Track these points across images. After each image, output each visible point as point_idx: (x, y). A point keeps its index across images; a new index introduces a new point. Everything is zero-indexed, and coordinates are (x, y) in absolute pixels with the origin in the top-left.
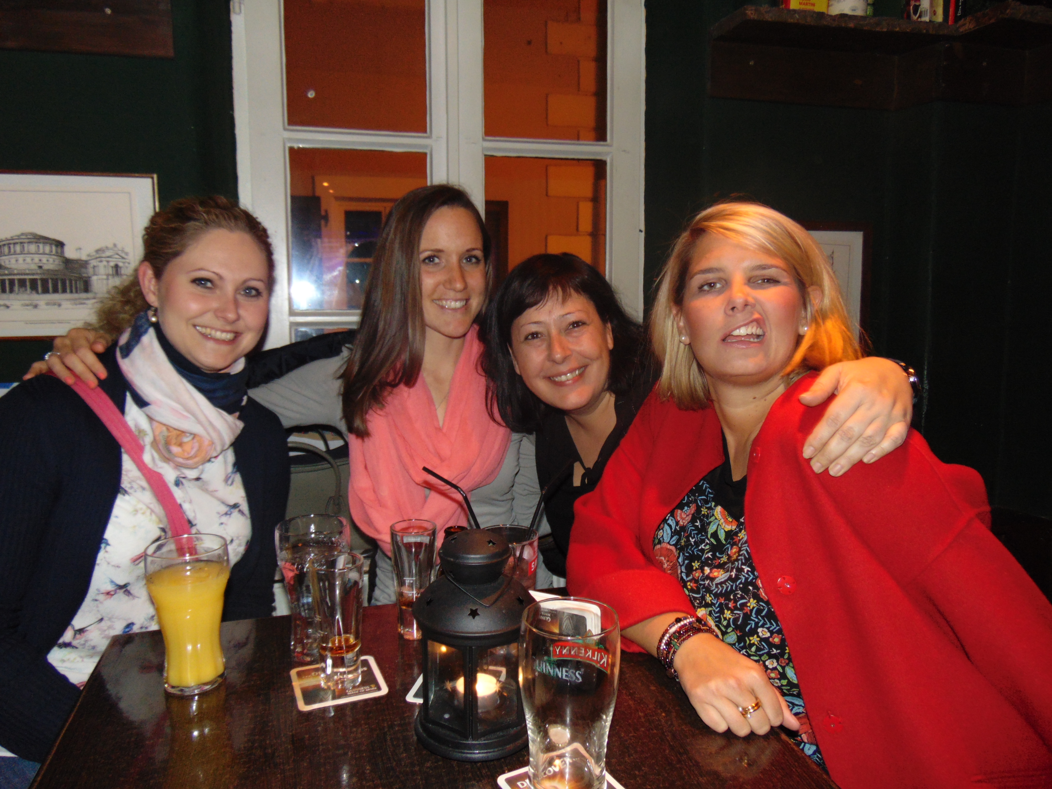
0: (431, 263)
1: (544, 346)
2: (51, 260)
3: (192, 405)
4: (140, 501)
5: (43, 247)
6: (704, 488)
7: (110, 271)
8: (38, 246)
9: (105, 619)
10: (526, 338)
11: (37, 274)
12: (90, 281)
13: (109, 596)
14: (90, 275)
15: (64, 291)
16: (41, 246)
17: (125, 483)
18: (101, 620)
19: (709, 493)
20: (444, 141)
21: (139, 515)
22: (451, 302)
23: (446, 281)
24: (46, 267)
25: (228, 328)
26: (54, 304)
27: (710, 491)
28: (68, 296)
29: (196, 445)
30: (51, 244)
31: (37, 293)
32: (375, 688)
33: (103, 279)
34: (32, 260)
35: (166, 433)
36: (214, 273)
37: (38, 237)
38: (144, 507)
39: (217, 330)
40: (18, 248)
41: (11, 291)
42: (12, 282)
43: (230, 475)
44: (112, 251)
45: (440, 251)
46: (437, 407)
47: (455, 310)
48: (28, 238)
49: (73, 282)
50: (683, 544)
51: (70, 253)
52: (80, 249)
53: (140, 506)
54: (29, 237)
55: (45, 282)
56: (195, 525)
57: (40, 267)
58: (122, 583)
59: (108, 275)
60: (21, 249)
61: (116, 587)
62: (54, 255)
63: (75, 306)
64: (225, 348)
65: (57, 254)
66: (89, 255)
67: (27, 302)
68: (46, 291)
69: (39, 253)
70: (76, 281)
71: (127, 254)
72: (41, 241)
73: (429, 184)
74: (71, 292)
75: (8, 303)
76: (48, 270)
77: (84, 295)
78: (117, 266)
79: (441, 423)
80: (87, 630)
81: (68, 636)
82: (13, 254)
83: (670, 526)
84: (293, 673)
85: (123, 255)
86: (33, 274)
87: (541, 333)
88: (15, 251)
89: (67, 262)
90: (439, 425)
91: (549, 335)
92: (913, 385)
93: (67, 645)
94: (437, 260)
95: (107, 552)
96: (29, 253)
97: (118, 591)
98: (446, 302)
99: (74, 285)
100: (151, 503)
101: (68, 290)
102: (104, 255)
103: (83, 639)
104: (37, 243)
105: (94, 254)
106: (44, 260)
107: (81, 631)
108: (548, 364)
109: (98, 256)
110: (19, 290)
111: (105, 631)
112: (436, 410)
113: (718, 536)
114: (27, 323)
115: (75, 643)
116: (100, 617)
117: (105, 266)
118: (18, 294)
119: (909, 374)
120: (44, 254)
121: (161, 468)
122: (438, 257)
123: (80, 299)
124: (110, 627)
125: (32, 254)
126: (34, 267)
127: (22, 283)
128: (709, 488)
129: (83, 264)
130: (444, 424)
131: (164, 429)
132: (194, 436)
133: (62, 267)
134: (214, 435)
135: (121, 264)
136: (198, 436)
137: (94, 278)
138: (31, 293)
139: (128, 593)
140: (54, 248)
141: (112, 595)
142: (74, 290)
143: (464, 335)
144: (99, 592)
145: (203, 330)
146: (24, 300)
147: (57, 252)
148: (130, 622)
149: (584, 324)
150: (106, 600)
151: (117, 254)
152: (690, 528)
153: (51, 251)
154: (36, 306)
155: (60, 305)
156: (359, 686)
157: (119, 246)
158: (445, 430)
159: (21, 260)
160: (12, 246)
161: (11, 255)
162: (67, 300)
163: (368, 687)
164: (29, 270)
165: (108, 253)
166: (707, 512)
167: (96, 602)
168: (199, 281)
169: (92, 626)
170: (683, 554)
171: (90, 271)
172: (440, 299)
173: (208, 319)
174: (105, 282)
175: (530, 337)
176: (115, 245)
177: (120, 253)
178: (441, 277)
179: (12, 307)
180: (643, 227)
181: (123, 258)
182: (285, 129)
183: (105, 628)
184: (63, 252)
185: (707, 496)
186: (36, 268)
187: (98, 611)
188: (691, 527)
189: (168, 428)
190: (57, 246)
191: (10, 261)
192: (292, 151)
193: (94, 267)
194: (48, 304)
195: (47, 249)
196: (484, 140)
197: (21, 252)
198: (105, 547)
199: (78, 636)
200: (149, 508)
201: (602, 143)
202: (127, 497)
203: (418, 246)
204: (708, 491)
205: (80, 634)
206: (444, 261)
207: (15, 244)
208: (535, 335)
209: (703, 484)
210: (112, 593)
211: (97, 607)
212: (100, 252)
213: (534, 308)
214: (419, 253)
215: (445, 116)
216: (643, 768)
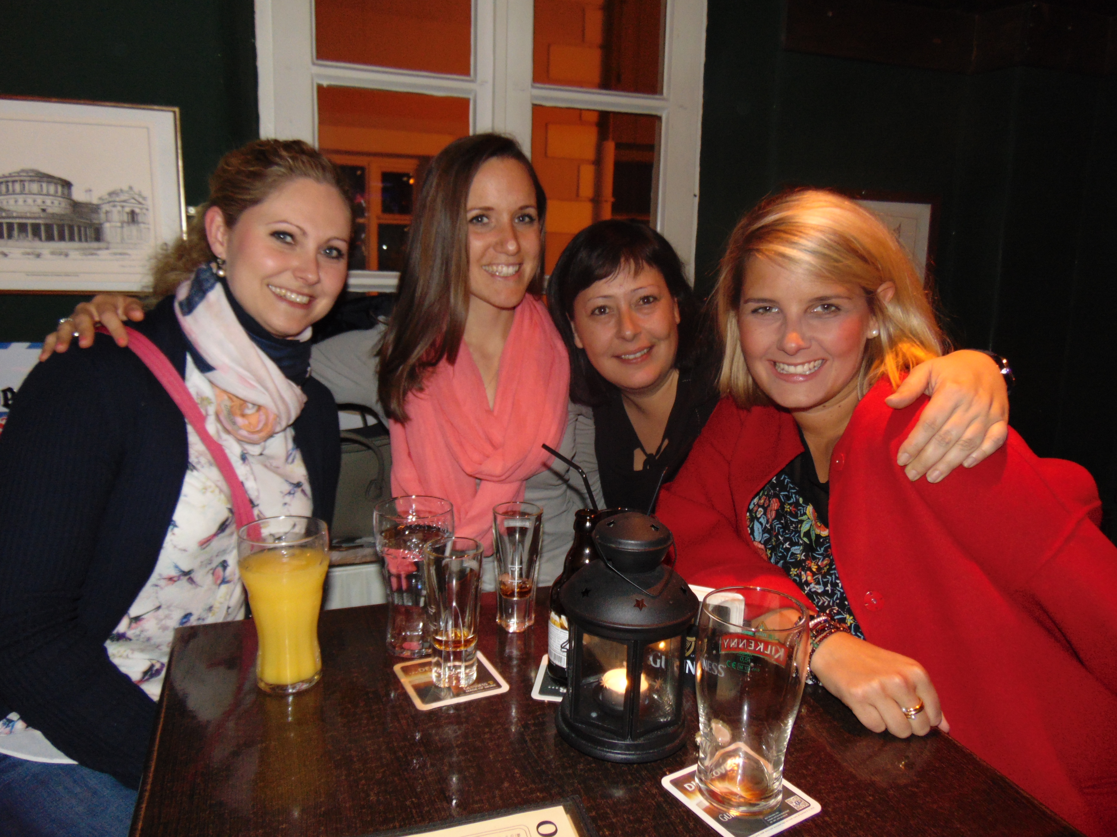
0: (480, 224)
1: (613, 322)
2: (56, 203)
3: (262, 373)
4: (208, 478)
5: (47, 187)
6: (785, 484)
7: (125, 218)
8: (41, 186)
9: (163, 606)
10: (593, 313)
11: (39, 218)
12: (102, 227)
13: (172, 582)
14: (102, 222)
15: (72, 239)
16: (44, 185)
17: (193, 458)
18: (159, 608)
19: (791, 488)
20: (489, 87)
21: (209, 494)
22: (502, 267)
23: (497, 244)
24: (50, 210)
25: (306, 291)
26: (60, 254)
27: (792, 486)
28: (76, 244)
29: (263, 418)
30: (56, 184)
31: (41, 239)
32: (494, 685)
33: (116, 227)
34: (34, 201)
35: (228, 403)
36: (298, 227)
37: (40, 175)
38: (213, 485)
39: (292, 291)
40: (18, 187)
41: (10, 236)
42: (10, 226)
43: (290, 452)
44: (126, 195)
45: (489, 209)
46: (486, 386)
47: (506, 278)
48: (30, 176)
49: (82, 229)
50: (774, 543)
51: (78, 195)
52: (90, 191)
53: (209, 483)
54: (31, 174)
55: (49, 228)
56: (258, 505)
57: (44, 210)
58: (186, 568)
59: (123, 222)
60: (21, 189)
61: (181, 573)
62: (59, 197)
63: (84, 257)
64: (299, 312)
65: (63, 196)
66: (100, 199)
67: (28, 250)
68: (50, 238)
69: (42, 193)
70: (85, 228)
71: (144, 198)
72: (45, 179)
73: (471, 133)
74: (80, 240)
75: (6, 250)
76: (53, 214)
77: (95, 245)
78: (133, 213)
79: (491, 404)
80: (143, 619)
81: (122, 627)
82: (11, 194)
83: (761, 524)
84: (397, 668)
85: (141, 200)
86: (35, 218)
87: (610, 308)
88: (14, 191)
89: (76, 205)
90: (488, 406)
91: (619, 309)
92: (1006, 377)
93: (121, 637)
94: (485, 220)
95: (174, 534)
96: (31, 193)
97: (182, 577)
98: (497, 267)
99: (83, 232)
100: (218, 481)
101: (76, 238)
102: (117, 199)
103: (139, 629)
104: (39, 181)
105: (107, 197)
106: (48, 202)
107: (137, 619)
108: (616, 341)
109: (111, 199)
110: (19, 235)
111: (162, 620)
112: (485, 389)
113: (810, 535)
114: (28, 275)
115: (130, 634)
116: (158, 605)
117: (119, 212)
118: (17, 240)
119: (1001, 366)
120: (48, 195)
121: (226, 440)
122: (487, 217)
123: (90, 248)
124: (167, 617)
125: (34, 194)
126: (36, 210)
127: (23, 227)
128: (791, 483)
129: (95, 209)
130: (495, 403)
131: (226, 397)
132: (259, 408)
133: (68, 211)
134: (282, 407)
135: (137, 210)
136: (264, 407)
137: (107, 226)
138: (33, 240)
139: (191, 580)
140: (60, 189)
141: (175, 581)
142: (83, 239)
143: (514, 308)
144: (161, 578)
145: (278, 290)
146: (26, 248)
147: (63, 193)
148: (188, 611)
149: (655, 299)
150: (167, 585)
151: (134, 199)
152: (777, 526)
153: (56, 192)
154: (38, 256)
155: (67, 255)
156: (473, 684)
157: (136, 189)
158: (496, 413)
159: (21, 202)
160: (10, 184)
161: (9, 194)
162: (75, 249)
163: (485, 684)
164: (31, 213)
165: (123, 197)
166: (789, 508)
167: (156, 588)
168: (277, 234)
169: (149, 614)
170: (775, 555)
171: (102, 216)
172: (490, 264)
173: (287, 279)
174: (119, 230)
175: (597, 312)
176: (131, 188)
177: (137, 197)
178: (491, 239)
179: (11, 256)
180: (697, 192)
181: (140, 203)
182: (314, 64)
183: (162, 617)
184: (70, 194)
185: (788, 492)
186: (39, 211)
187: (157, 598)
188: (777, 524)
189: (232, 397)
190: (63, 186)
191: (7, 202)
192: (320, 89)
193: (107, 212)
194: (53, 253)
195: (52, 189)
196: (533, 87)
197: (21, 191)
198: (172, 529)
199: (134, 625)
200: (217, 486)
201: (657, 96)
202: (195, 473)
203: (465, 206)
204: (790, 487)
205: (136, 622)
206: (493, 220)
207: (14, 182)
208: (602, 310)
209: (785, 478)
210: (175, 579)
211: (157, 593)
212: (114, 196)
213: (604, 280)
214: (466, 211)
215: (492, 58)
216: (810, 767)
